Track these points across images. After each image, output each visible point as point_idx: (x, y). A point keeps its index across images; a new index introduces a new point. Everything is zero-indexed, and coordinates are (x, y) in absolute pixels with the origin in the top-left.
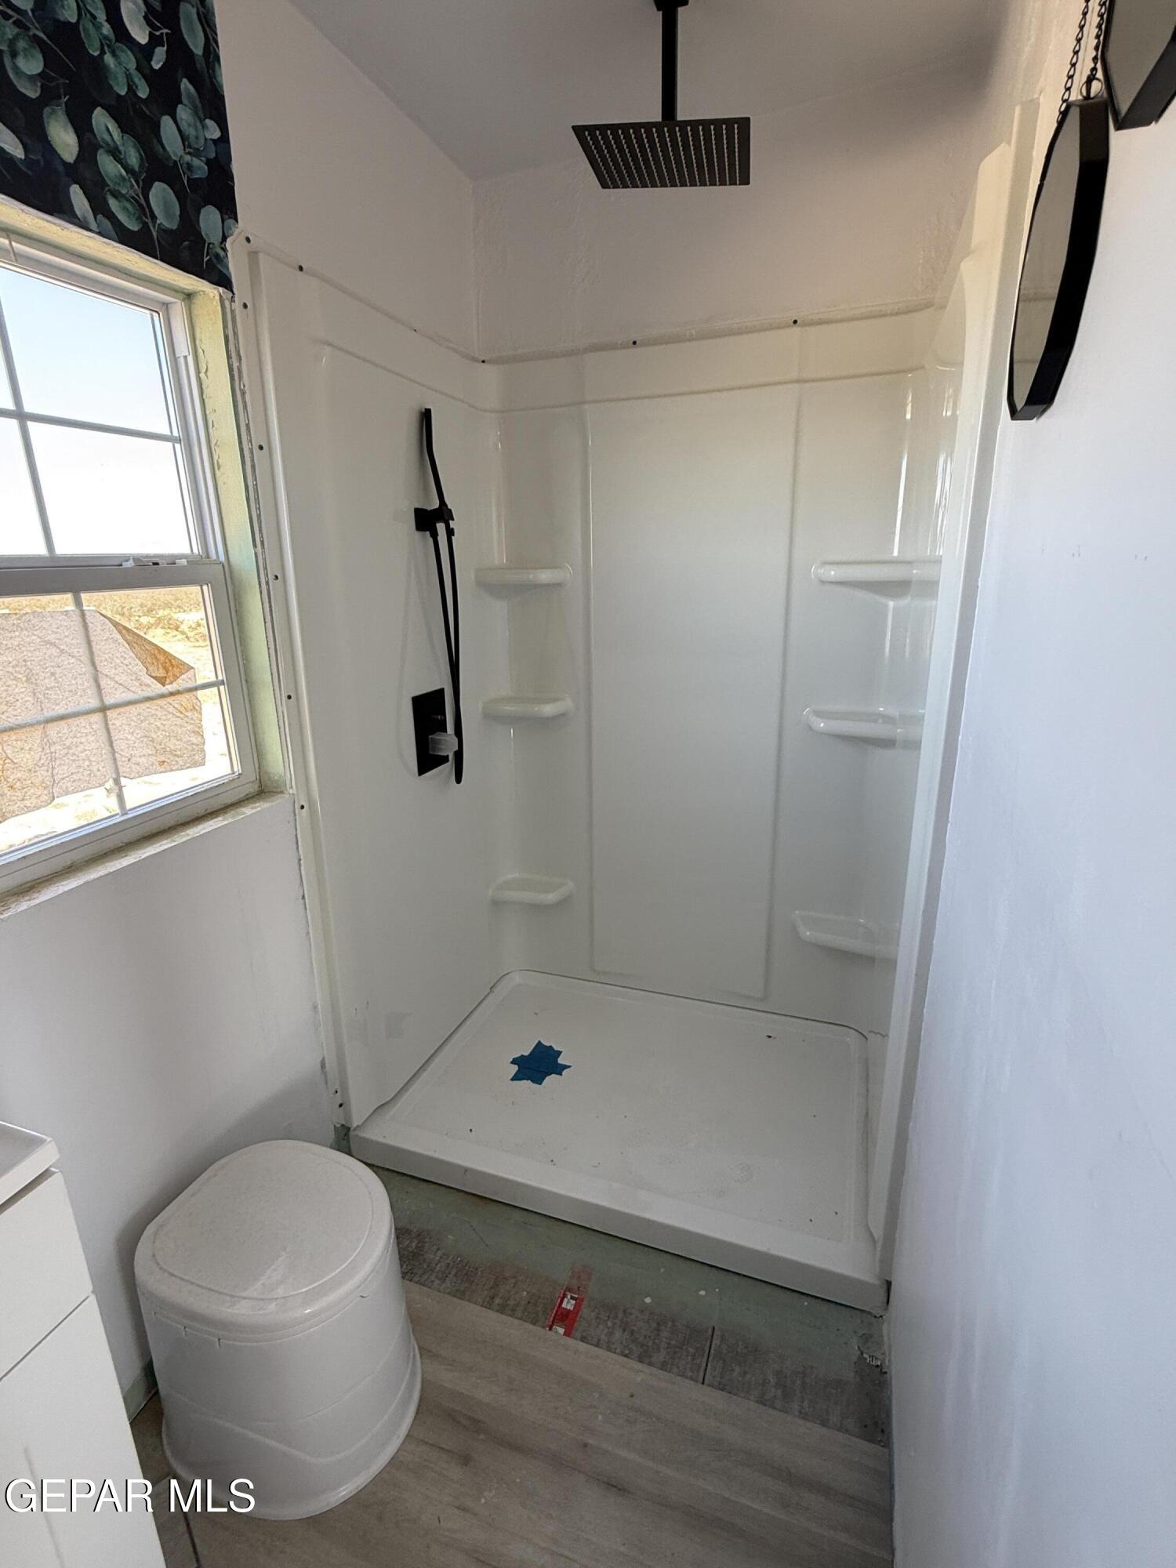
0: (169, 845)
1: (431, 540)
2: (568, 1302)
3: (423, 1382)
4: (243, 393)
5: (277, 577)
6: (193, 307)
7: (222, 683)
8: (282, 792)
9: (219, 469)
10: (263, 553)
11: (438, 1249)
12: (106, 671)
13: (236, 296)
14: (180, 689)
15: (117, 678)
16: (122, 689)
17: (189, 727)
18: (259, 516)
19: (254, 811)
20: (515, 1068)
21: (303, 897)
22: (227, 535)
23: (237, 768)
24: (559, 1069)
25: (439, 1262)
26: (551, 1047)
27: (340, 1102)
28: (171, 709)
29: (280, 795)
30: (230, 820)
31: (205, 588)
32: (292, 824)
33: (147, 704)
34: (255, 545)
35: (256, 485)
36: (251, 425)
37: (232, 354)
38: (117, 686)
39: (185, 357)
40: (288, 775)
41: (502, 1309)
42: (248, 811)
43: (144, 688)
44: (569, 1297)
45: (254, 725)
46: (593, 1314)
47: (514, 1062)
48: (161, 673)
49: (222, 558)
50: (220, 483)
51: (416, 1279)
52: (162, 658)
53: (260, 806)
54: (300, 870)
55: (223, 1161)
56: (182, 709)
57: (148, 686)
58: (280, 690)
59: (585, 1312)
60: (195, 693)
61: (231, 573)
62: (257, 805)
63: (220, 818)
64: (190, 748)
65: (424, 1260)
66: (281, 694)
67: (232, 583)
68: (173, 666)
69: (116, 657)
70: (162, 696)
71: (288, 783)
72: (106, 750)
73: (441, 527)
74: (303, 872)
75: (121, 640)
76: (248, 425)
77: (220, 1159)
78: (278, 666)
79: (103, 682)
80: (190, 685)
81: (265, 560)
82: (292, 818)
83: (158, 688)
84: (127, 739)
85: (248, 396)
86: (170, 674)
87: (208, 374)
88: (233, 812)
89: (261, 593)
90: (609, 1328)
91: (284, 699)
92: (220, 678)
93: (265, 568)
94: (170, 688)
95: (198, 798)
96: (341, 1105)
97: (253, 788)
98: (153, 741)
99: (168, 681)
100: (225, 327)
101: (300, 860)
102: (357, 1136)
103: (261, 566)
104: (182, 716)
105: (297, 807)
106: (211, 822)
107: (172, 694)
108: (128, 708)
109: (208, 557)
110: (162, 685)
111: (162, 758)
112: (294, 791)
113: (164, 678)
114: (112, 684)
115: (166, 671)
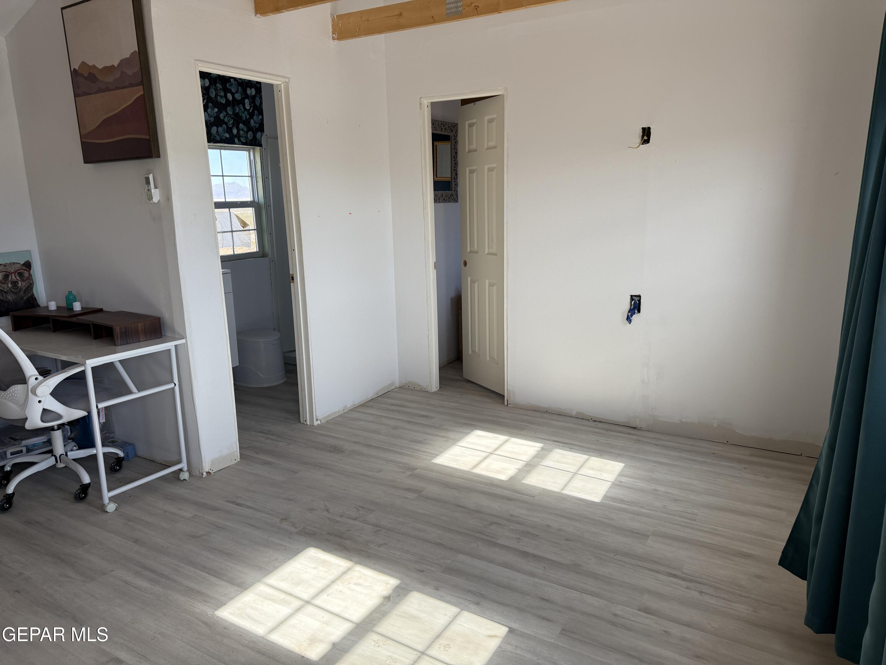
5: (269, 206)
6: (255, 151)
7: (256, 230)
8: (268, 257)
9: (258, 183)
10: (266, 200)
12: (233, 224)
13: (263, 147)
14: (247, 229)
15: (235, 225)
16: (236, 228)
17: (248, 238)
18: (265, 192)
21: (271, 283)
22: (259, 196)
23: (258, 249)
31: (253, 208)
33: (240, 232)
34: (264, 199)
35: (265, 186)
37: (262, 159)
39: (252, 159)
40: (269, 252)
42: (260, 260)
48: (243, 226)
49: (257, 201)
50: (257, 186)
52: (244, 223)
54: (271, 276)
56: (247, 234)
57: (240, 228)
58: (268, 232)
60: (250, 231)
61: (259, 205)
62: (262, 259)
64: (248, 243)
67: (259, 207)
68: (246, 225)
69: (235, 221)
70: (243, 231)
71: (269, 254)
72: (232, 240)
75: (236, 218)
78: (268, 226)
80: (249, 229)
81: (266, 202)
82: (270, 263)
83: (242, 229)
84: (236, 238)
85: (264, 167)
87: (257, 163)
89: (265, 209)
91: (269, 234)
92: (255, 228)
93: (266, 204)
94: (245, 229)
97: (261, 254)
98: (240, 240)
100: (261, 155)
101: (271, 273)
105: (271, 260)
108: (236, 232)
109: (254, 201)
110: (243, 228)
111: (242, 244)
112: (270, 257)
113: (244, 227)
114: (234, 227)
115: (244, 225)
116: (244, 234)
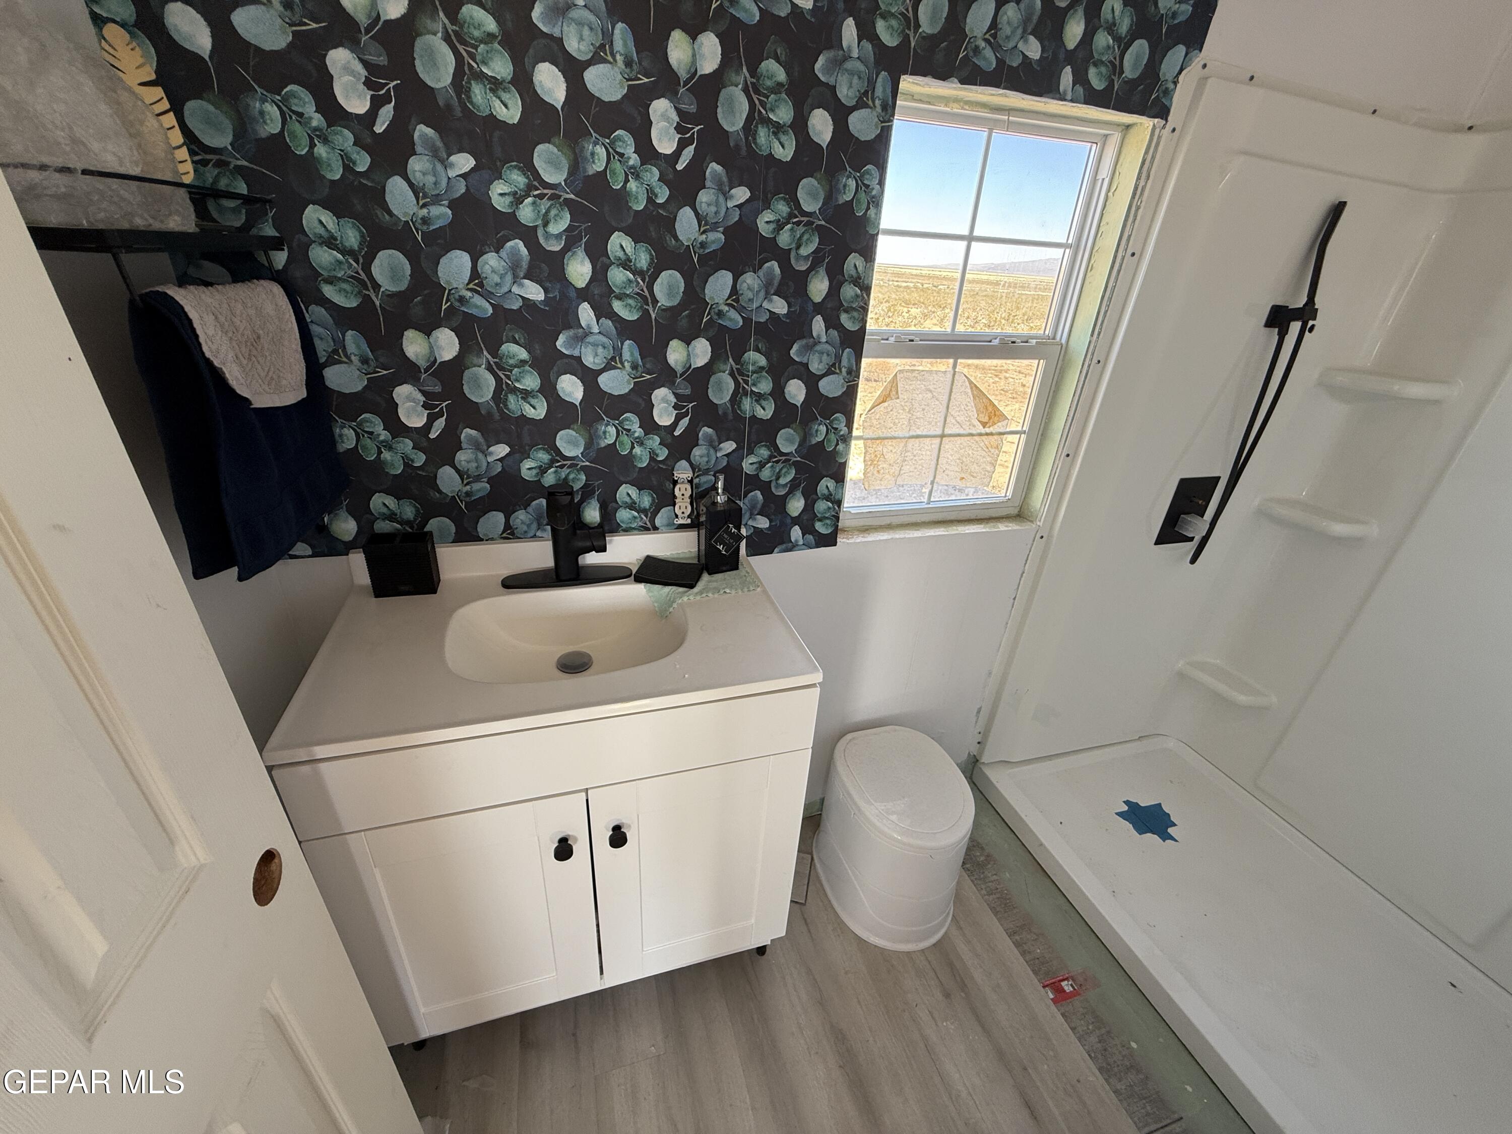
0: (944, 533)
1: (1277, 337)
2: (1067, 985)
3: (946, 933)
4: (1138, 208)
5: (1099, 362)
6: (1127, 136)
7: (1024, 432)
8: (1032, 522)
9: (1091, 270)
10: (1097, 341)
11: (996, 874)
12: (953, 413)
13: (1168, 123)
14: (994, 432)
15: (958, 418)
16: (958, 426)
17: (989, 459)
18: (1106, 312)
19: (1006, 529)
20: (1125, 808)
21: (1014, 599)
22: (1075, 324)
23: (1009, 494)
24: (1166, 836)
25: (992, 882)
26: (1169, 815)
27: (980, 741)
28: (981, 445)
29: (1029, 523)
30: (988, 530)
31: (1042, 361)
32: (1029, 546)
33: (969, 438)
34: (1092, 335)
35: (1115, 286)
36: (1132, 238)
37: (1144, 173)
38: (955, 423)
39: (1103, 179)
40: (1042, 510)
41: (1017, 945)
42: (1002, 527)
43: (971, 427)
44: (1070, 983)
45: (1034, 468)
46: (1081, 1009)
47: (1127, 803)
48: (986, 419)
49: (1064, 341)
50: (1087, 282)
51: (972, 878)
52: (990, 409)
53: (1012, 526)
54: (1020, 580)
55: (897, 727)
56: (989, 446)
57: (974, 426)
58: (1063, 449)
59: (1077, 1002)
60: (1002, 436)
61: (1066, 352)
62: (1011, 525)
63: (982, 526)
64: (983, 473)
65: (983, 873)
66: (1062, 452)
67: (1063, 360)
68: (995, 415)
69: (964, 399)
70: (980, 435)
71: (1039, 517)
72: (934, 462)
73: (1295, 327)
74: (1022, 582)
75: (970, 394)
76: (1130, 236)
77: (896, 725)
78: (1070, 428)
79: (949, 419)
80: (1002, 430)
81: (1095, 347)
82: (1031, 542)
83: (981, 429)
84: (948, 458)
85: (1140, 211)
86: (991, 420)
87: (1115, 194)
88: (992, 524)
89: (1081, 372)
90: (1088, 1029)
91: (1064, 454)
92: (1024, 429)
93: (1093, 354)
94: (988, 430)
95: (974, 507)
96: (979, 743)
97: (1015, 511)
98: (962, 463)
99: (988, 425)
100: (1146, 152)
101: (1024, 573)
102: (980, 768)
103: (1091, 350)
104: (987, 450)
105: (1038, 536)
106: (974, 527)
107: (987, 434)
108: (956, 438)
109: (1054, 338)
110: (984, 427)
111: (963, 475)
112: (1041, 524)
113: (987, 423)
114: (953, 421)
115: (990, 418)
116: (982, 444)
